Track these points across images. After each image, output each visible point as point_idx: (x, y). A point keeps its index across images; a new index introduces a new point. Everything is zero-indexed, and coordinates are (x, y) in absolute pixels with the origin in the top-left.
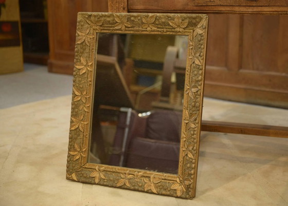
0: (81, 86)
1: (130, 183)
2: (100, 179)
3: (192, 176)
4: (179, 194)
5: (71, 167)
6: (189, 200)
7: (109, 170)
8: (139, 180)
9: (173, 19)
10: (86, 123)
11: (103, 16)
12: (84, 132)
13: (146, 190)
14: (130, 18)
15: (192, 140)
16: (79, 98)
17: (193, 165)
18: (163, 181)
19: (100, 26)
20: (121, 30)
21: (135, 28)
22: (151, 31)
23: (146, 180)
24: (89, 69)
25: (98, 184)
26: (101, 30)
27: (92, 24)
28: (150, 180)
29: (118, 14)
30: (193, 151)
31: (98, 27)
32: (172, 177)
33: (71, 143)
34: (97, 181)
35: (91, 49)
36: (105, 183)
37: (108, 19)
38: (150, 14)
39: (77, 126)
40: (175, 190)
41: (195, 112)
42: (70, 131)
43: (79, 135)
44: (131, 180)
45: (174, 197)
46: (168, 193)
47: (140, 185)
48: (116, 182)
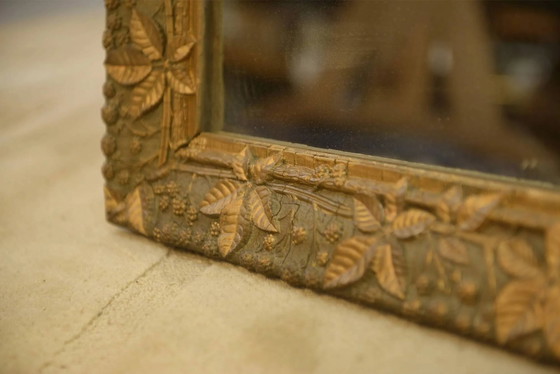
5: (123, 155)
13: (504, 331)
23: (511, 255)
25: (232, 260)
28: (542, 261)
33: (114, 19)
34: (227, 241)
44: (412, 251)
47: (469, 286)
48: (323, 255)
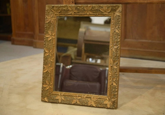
0: (49, 47)
1: (79, 101)
2: (62, 100)
3: (116, 96)
4: (109, 106)
5: (44, 94)
6: (115, 110)
7: (66, 95)
8: (85, 100)
9: (102, 7)
10: (52, 68)
11: (61, 7)
12: (51, 74)
13: (89, 105)
14: (77, 7)
15: (115, 75)
16: (48, 54)
17: (117, 90)
18: (99, 99)
19: (59, 12)
20: (72, 15)
21: (80, 13)
22: (90, 15)
23: (89, 99)
24: (53, 37)
25: (60, 103)
26: (60, 15)
27: (54, 12)
28: (91, 100)
29: (70, 5)
30: (116, 82)
31: (58, 13)
32: (104, 97)
33: (43, 80)
34: (60, 101)
35: (54, 26)
36: (65, 102)
37: (64, 8)
38: (89, 5)
39: (47, 70)
40: (106, 104)
41: (116, 60)
42: (43, 73)
43: (48, 75)
44: (80, 100)
45: (106, 108)
46: (102, 106)
47: (86, 102)
48: (71, 102)
